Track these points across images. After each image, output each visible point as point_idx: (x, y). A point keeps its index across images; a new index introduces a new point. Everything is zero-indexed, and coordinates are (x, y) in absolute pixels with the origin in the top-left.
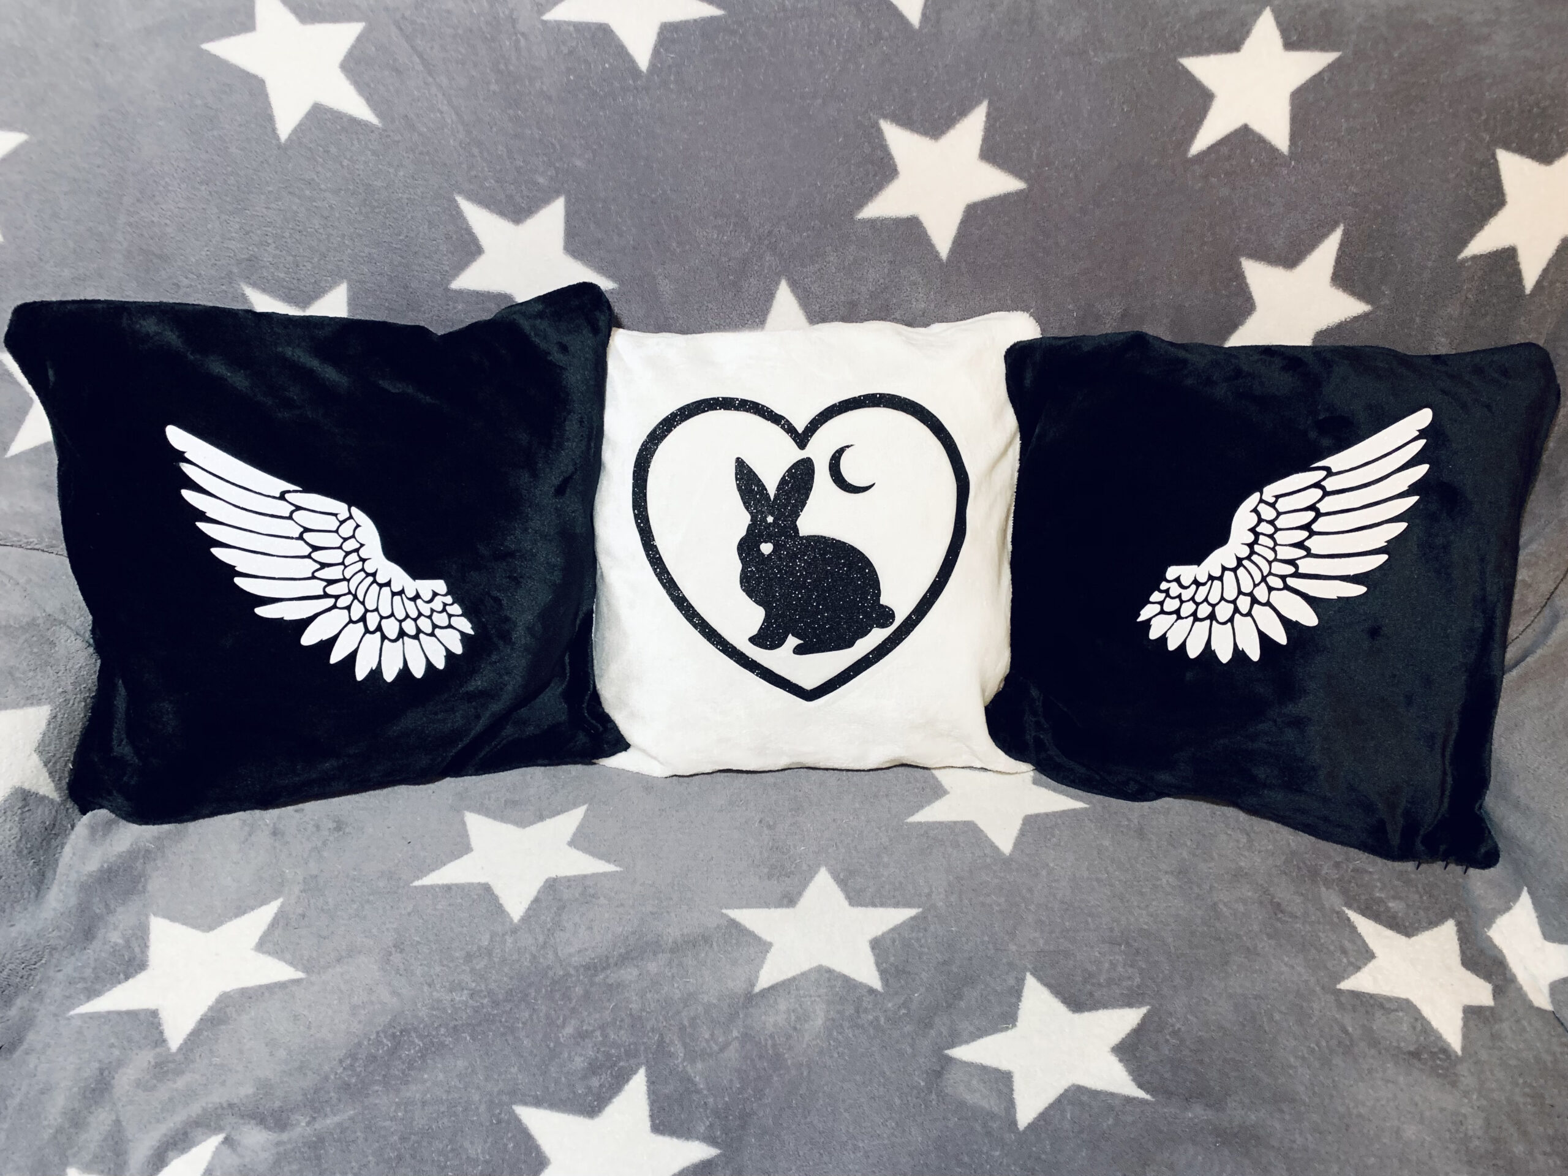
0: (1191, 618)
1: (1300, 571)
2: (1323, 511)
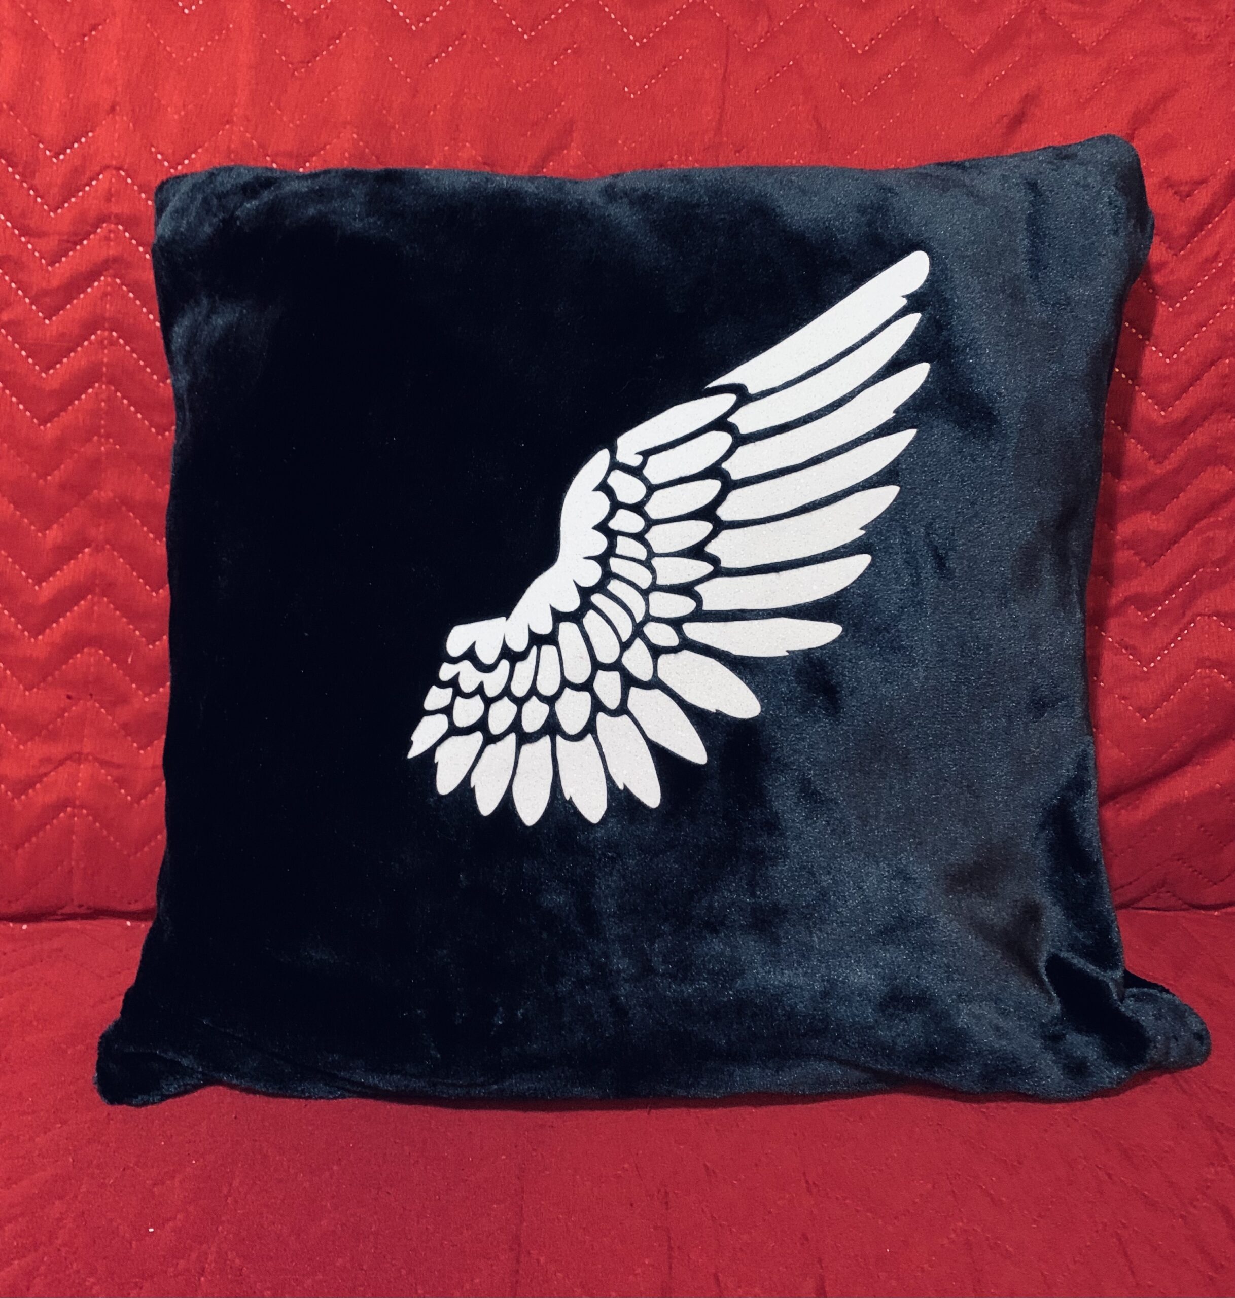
0: (512, 738)
1: (707, 607)
2: (735, 476)
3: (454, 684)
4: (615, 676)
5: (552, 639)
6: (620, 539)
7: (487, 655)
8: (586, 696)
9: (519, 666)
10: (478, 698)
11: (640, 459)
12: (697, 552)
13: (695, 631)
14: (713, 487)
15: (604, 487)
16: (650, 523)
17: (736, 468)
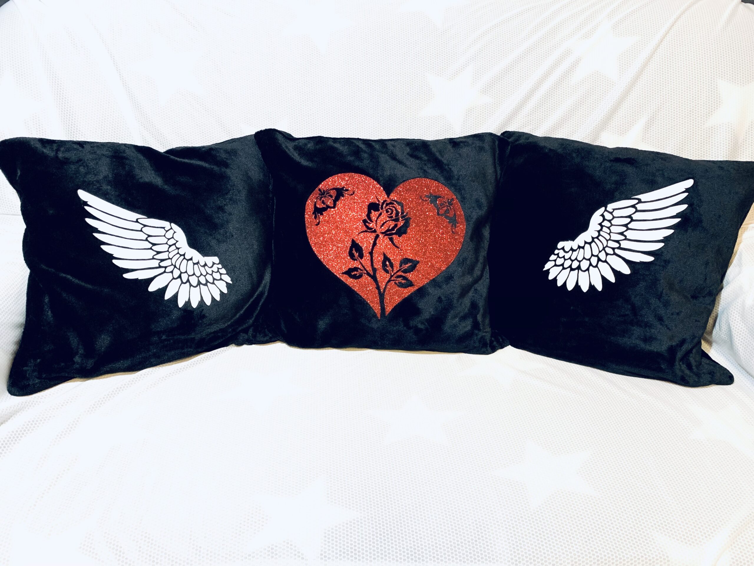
1: (621, 246)
2: (634, 219)
3: (558, 254)
4: (596, 258)
5: (583, 248)
6: (604, 228)
7: (567, 250)
8: (588, 262)
9: (574, 252)
10: (563, 259)
11: (612, 210)
12: (622, 234)
13: (617, 251)
14: (629, 220)
15: (602, 215)
16: (612, 225)
17: (635, 217)
